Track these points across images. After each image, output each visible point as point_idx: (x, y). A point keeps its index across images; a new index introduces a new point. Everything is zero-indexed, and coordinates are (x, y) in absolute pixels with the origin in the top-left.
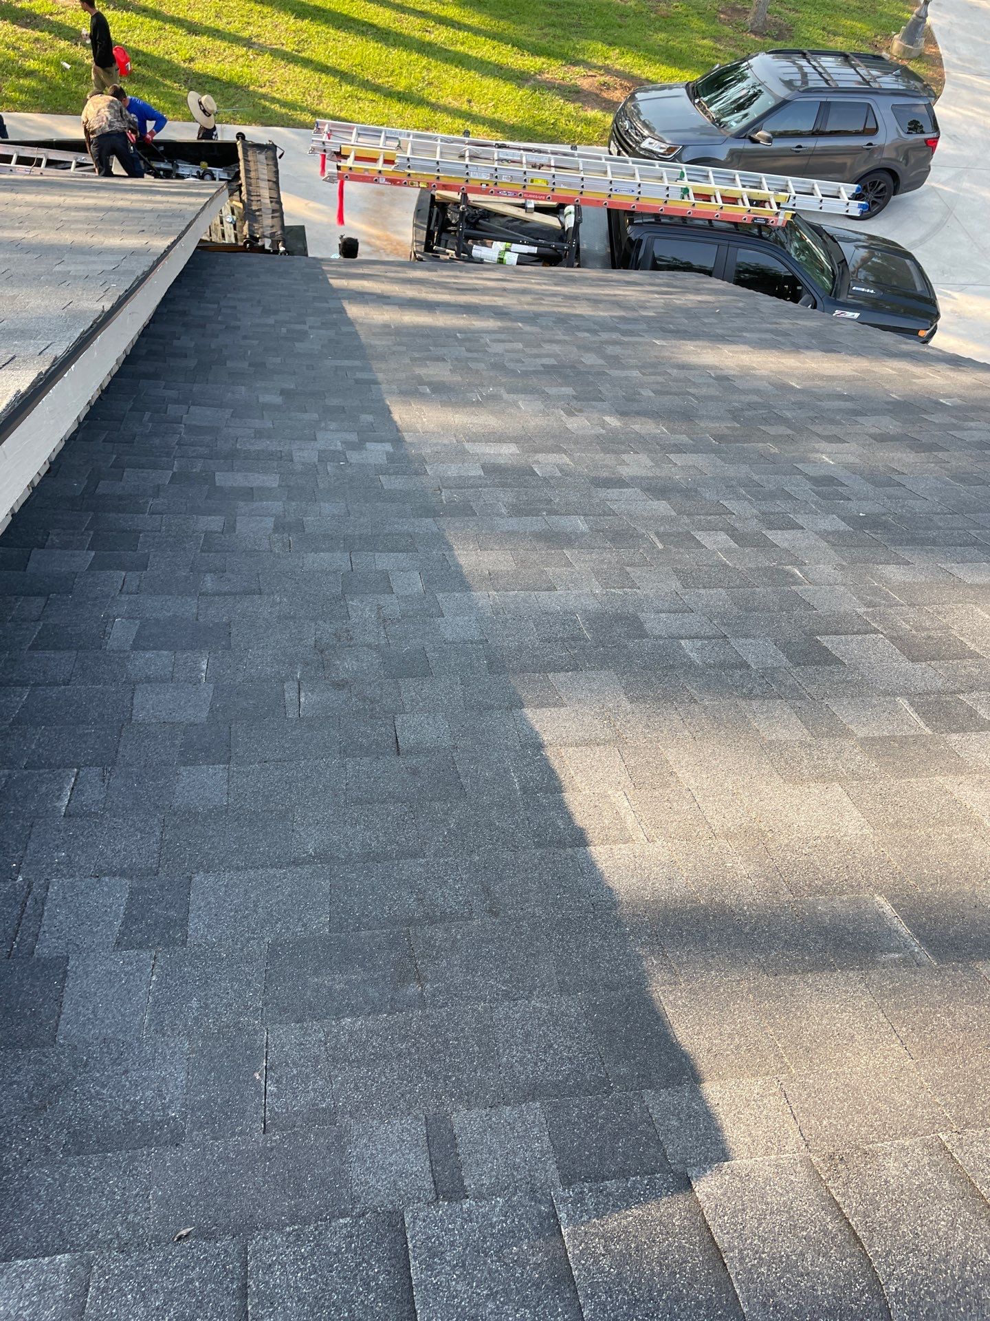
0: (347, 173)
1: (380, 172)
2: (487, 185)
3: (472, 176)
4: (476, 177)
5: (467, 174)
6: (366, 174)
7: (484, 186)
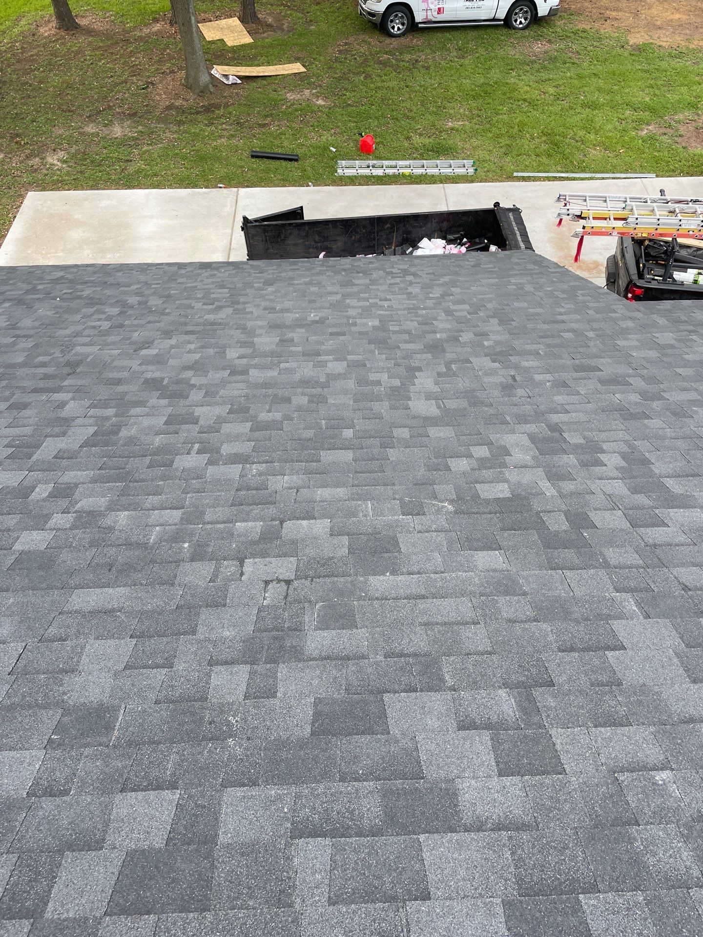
0: (590, 230)
1: (614, 228)
2: (693, 231)
3: (683, 226)
4: (687, 227)
5: (680, 225)
6: (604, 230)
7: (691, 233)
